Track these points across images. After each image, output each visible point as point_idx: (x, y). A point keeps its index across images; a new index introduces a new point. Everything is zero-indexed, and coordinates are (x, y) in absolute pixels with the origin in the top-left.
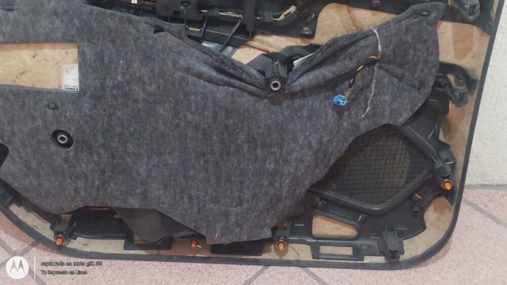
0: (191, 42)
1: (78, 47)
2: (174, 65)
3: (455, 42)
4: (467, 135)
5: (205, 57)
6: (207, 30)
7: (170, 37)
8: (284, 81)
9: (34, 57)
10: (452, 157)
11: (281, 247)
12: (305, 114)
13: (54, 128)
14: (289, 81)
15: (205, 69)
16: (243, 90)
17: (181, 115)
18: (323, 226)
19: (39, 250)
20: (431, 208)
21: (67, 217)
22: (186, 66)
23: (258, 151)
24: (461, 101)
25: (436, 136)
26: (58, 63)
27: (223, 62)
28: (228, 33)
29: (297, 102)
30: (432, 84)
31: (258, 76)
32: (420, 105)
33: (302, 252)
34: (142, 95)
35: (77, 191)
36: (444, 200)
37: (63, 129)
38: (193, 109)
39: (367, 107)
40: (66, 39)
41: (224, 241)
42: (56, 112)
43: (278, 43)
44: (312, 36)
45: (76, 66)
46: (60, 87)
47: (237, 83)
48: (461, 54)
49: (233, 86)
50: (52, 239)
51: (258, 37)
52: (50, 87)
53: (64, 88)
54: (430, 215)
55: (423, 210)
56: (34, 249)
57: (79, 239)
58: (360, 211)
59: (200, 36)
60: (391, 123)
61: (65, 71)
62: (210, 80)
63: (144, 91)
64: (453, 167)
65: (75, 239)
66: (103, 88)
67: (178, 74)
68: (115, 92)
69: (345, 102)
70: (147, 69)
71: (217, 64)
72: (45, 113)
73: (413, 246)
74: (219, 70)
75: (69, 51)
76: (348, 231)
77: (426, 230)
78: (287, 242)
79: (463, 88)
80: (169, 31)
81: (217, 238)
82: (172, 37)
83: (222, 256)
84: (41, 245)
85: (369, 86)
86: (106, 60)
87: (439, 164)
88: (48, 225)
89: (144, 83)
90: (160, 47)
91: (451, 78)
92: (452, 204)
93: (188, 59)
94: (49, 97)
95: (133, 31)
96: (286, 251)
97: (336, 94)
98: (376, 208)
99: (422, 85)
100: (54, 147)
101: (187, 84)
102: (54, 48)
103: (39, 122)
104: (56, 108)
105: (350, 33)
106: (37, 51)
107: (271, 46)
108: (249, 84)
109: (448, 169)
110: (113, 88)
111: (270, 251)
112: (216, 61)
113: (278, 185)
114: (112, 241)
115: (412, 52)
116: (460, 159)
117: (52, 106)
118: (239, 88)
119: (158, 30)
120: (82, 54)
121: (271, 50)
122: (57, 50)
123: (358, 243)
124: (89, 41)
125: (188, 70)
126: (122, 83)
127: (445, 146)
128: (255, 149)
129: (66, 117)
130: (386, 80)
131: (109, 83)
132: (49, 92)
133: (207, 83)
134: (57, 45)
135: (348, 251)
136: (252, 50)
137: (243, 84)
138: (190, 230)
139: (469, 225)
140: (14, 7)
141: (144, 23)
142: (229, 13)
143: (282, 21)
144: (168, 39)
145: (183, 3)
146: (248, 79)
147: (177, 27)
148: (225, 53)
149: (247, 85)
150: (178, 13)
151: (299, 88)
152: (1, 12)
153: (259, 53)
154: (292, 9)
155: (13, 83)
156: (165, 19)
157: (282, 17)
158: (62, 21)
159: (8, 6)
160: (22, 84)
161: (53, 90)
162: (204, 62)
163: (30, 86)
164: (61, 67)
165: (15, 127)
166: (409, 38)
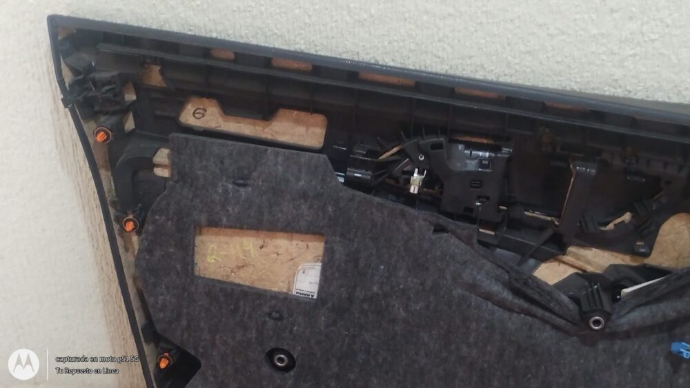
0: (482, 250)
1: (326, 243)
2: (454, 279)
5: (500, 271)
6: (507, 236)
7: (454, 240)
8: (608, 316)
9: (261, 248)
12: (627, 361)
13: (272, 345)
14: (614, 317)
15: (496, 288)
16: (545, 322)
17: (453, 347)
22: (471, 282)
26: (292, 259)
27: (526, 284)
28: (534, 241)
29: (618, 345)
31: (572, 306)
34: (402, 313)
37: (286, 347)
38: (471, 340)
40: (311, 231)
42: (279, 323)
43: (598, 260)
44: (647, 255)
45: (318, 266)
46: (289, 290)
47: (540, 312)
49: (534, 316)
51: (571, 249)
52: (275, 289)
53: (294, 293)
59: (494, 241)
61: (302, 271)
62: (501, 304)
63: (406, 308)
66: (350, 299)
67: (458, 292)
68: (366, 306)
70: (415, 280)
71: (515, 284)
72: (264, 323)
74: (517, 292)
75: (311, 244)
80: (453, 233)
82: (457, 242)
86: (362, 263)
89: (409, 299)
90: (438, 253)
93: (475, 273)
94: (273, 302)
95: (406, 229)
97: (676, 339)
100: (266, 370)
101: (469, 306)
102: (291, 239)
103: (253, 334)
104: (281, 318)
106: (267, 240)
107: (589, 263)
108: (560, 317)
110: (363, 301)
112: (516, 280)
117: (275, 315)
119: (439, 229)
120: (329, 252)
121: (590, 269)
122: (295, 242)
124: (343, 235)
125: (473, 287)
126: (378, 294)
129: (291, 332)
131: (359, 294)
132: (275, 296)
133: (496, 308)
134: (295, 236)
136: (563, 267)
137: (547, 315)
140: (249, 182)
141: (422, 219)
142: (537, 215)
143: (611, 231)
144: (451, 244)
145: (479, 198)
146: (557, 309)
147: (464, 228)
148: (525, 268)
149: (553, 316)
150: (470, 209)
151: (625, 328)
152: (230, 186)
153: (572, 271)
154: (627, 217)
155: (225, 279)
156: (450, 215)
157: (611, 226)
158: (311, 207)
159: (242, 179)
160: (237, 281)
161: (279, 293)
162: (497, 279)
163: (248, 284)
164: (296, 266)
165: (217, 337)
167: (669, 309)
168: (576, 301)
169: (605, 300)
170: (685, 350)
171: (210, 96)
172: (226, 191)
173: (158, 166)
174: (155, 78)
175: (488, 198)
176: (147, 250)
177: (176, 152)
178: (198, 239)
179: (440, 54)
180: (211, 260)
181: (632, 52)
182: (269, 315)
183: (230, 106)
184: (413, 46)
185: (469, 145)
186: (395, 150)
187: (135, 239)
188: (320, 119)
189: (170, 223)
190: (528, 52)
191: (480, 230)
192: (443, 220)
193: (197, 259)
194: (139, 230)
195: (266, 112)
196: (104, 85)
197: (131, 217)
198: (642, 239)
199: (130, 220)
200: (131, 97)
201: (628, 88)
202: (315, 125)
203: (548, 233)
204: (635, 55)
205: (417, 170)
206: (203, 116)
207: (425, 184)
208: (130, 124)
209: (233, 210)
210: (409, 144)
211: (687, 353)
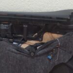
8: (34, 53)
15: (14, 50)
85: (57, 53)
142: (20, 35)
148: (19, 46)
150: (6, 36)
154: (36, 34)
157: (34, 36)
166: (67, 41)
167: (46, 50)
168: (29, 50)
169: (34, 50)
170: (50, 57)
175: (9, 33)
185: (4, 24)
192: (2, 38)
198: (40, 38)
203: (21, 39)
211: (50, 58)
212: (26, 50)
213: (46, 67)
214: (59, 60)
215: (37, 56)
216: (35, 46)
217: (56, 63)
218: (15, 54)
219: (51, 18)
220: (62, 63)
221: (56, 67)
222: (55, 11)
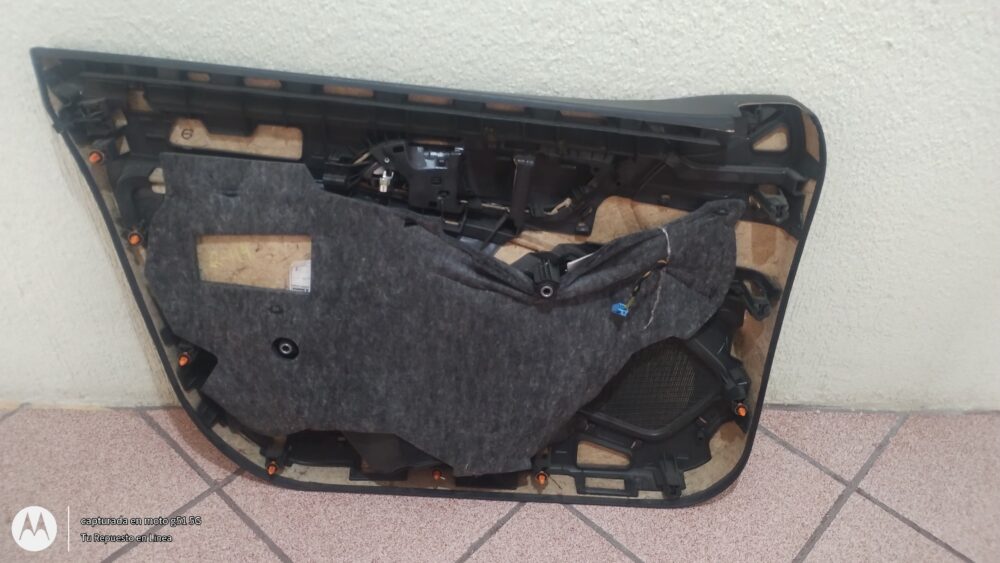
0: (448, 238)
1: (313, 241)
2: (427, 264)
3: (754, 245)
4: (765, 352)
5: (464, 255)
6: (468, 225)
7: (423, 231)
8: (556, 286)
9: (257, 250)
10: (746, 377)
11: (542, 480)
12: (578, 324)
13: (277, 336)
14: (562, 286)
15: (462, 270)
16: (507, 295)
17: (432, 323)
18: (590, 454)
19: (245, 479)
20: (718, 434)
21: (281, 438)
22: (441, 265)
23: (521, 367)
24: (760, 314)
25: (727, 351)
26: (285, 259)
27: (485, 263)
28: (491, 228)
29: (570, 310)
30: (725, 292)
31: (526, 279)
32: (710, 315)
33: (565, 485)
34: (386, 298)
35: (299, 411)
36: (733, 426)
37: (288, 336)
38: (446, 316)
39: (649, 318)
40: (299, 232)
41: (475, 473)
42: (280, 316)
43: (548, 241)
44: (588, 234)
45: (309, 263)
46: (286, 286)
47: (501, 287)
48: (761, 258)
49: (495, 290)
50: (263, 466)
51: (525, 233)
52: (274, 287)
53: (291, 289)
54: (717, 443)
55: (709, 437)
56: (239, 478)
57: (294, 466)
58: (634, 437)
59: (459, 231)
60: (677, 336)
61: (294, 269)
62: (468, 283)
63: (389, 294)
64: (747, 388)
65: (290, 466)
66: (339, 289)
67: (430, 276)
68: (353, 294)
69: (627, 312)
70: (394, 268)
71: (478, 265)
72: (267, 317)
73: (697, 480)
74: (480, 272)
75: (300, 244)
76: (618, 460)
77: (711, 462)
78: (547, 473)
79: (762, 299)
80: (422, 225)
81: (466, 469)
82: (427, 232)
83: (469, 489)
84: (247, 473)
85: (653, 292)
86: (346, 256)
87: (730, 385)
88: (257, 449)
89: (390, 284)
90: (411, 244)
91: (748, 285)
92: (745, 432)
93: (443, 257)
94: (273, 298)
95: (380, 224)
96: (546, 484)
97: (615, 301)
98: (655, 434)
99: (714, 292)
100: (274, 358)
101: (442, 287)
102: (282, 241)
103: (258, 328)
104: (281, 311)
105: (634, 232)
106: (261, 243)
107: (540, 244)
108: (515, 288)
109: (742, 391)
110: (351, 290)
111: (526, 484)
112: (478, 261)
113: (542, 407)
114: (335, 469)
115: (705, 255)
116: (757, 380)
117: (276, 309)
118: (503, 293)
119: (410, 223)
120: (316, 250)
121: (541, 248)
122: (286, 244)
123: (632, 474)
124: (326, 234)
125: (443, 271)
126: (362, 284)
127: (737, 363)
128: (518, 365)
129: (291, 323)
130: (673, 286)
131: (347, 284)
132: (273, 293)
133: (464, 287)
134: (285, 237)
135: (619, 484)
136: (519, 248)
137: (507, 289)
138: (435, 459)
139: (759, 453)
140: (238, 192)
141: (393, 215)
142: (493, 205)
143: (555, 215)
144: (421, 234)
145: (440, 193)
146: (514, 283)
147: (432, 220)
148: (487, 251)
149: (512, 290)
150: (434, 204)
151: (573, 294)
152: (221, 197)
153: (526, 252)
154: (567, 202)
155: (228, 281)
156: (418, 210)
157: (555, 211)
158: (295, 210)
159: (231, 191)
160: (240, 282)
161: (278, 290)
162: (463, 262)
163: (249, 284)
164: (289, 264)
165: (228, 333)
166: (702, 239)
167: (606, 276)
168: (530, 275)
169: (554, 274)
170: (622, 309)
171: (193, 116)
172: (217, 202)
173: (155, 184)
174: (142, 104)
175: (448, 193)
176: (154, 260)
177: (168, 171)
178: (200, 248)
179: (394, 68)
180: (213, 265)
181: (554, 58)
182: (271, 309)
183: (214, 126)
184: (369, 62)
185: (428, 148)
186: (366, 156)
187: (142, 252)
188: (296, 132)
189: (170, 234)
190: (469, 62)
191: (447, 222)
192: (412, 214)
193: (202, 265)
194: (144, 242)
195: (248, 129)
196: (92, 111)
197: (136, 231)
198: (583, 220)
199: (133, 235)
200: (122, 122)
201: (557, 90)
202: (293, 139)
203: (502, 220)
204: (556, 60)
205: (385, 172)
206: (191, 136)
207: (393, 185)
208: (125, 148)
209: (226, 217)
210: (376, 150)
211: (624, 312)
212: (521, 274)
213: (600, 354)
214: (657, 325)
215: (564, 302)
216: (559, 259)
217: (646, 339)
218: (467, 290)
219: (644, 126)
220: (673, 339)
221: (643, 358)
222: (660, 96)
